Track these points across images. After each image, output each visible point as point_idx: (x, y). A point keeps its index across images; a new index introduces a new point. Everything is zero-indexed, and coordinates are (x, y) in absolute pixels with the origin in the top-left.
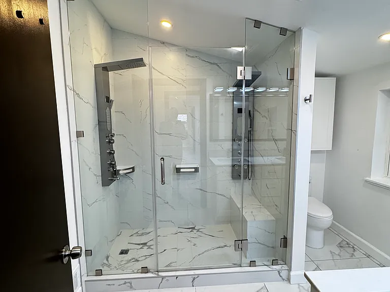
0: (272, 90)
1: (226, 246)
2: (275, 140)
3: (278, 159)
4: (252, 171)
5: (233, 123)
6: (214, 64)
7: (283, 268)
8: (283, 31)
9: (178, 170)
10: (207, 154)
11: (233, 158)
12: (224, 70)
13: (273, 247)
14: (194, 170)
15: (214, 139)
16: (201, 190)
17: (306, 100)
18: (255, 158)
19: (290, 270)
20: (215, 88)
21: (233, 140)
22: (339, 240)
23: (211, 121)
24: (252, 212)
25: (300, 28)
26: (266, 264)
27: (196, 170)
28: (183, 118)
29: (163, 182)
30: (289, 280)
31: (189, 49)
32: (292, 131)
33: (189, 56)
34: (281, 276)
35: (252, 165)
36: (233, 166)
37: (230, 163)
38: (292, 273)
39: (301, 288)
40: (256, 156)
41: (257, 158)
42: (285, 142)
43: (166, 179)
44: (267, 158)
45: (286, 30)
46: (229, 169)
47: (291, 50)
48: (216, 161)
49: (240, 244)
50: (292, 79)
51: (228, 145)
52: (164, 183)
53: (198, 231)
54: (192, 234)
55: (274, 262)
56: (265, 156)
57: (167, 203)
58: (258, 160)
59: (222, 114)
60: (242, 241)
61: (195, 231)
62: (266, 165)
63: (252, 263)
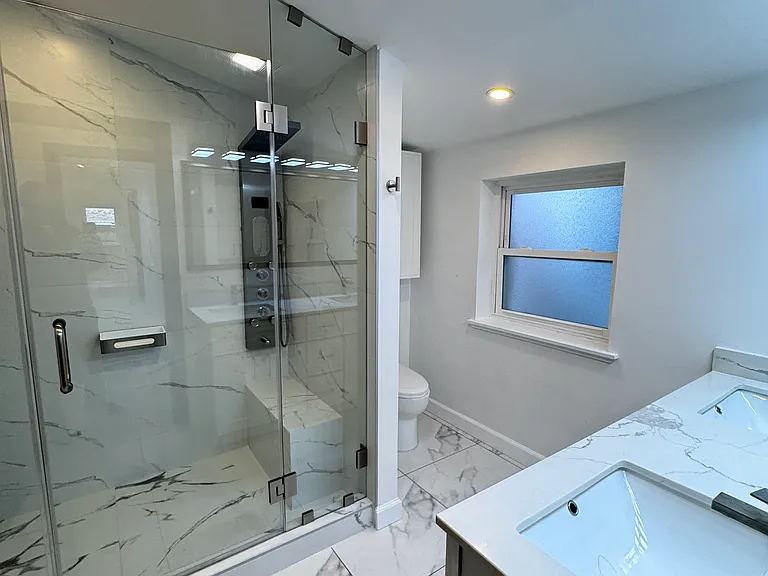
0: (317, 165)
1: (243, 497)
2: (334, 263)
3: (333, 299)
4: (288, 329)
5: (242, 229)
6: (190, 89)
7: (364, 506)
8: (346, 45)
9: (105, 347)
10: (183, 301)
11: (249, 304)
12: (216, 109)
13: (340, 471)
14: (152, 341)
15: (197, 265)
16: (173, 385)
17: (389, 187)
18: (292, 300)
19: (374, 505)
20: (192, 148)
21: (246, 266)
22: (437, 427)
23: (188, 225)
24: (296, 412)
25: (376, 46)
26: (331, 508)
27: (160, 340)
28: (101, 216)
29: (66, 386)
30: (373, 524)
31: (118, 39)
32: (367, 245)
33: (118, 57)
34: (359, 522)
35: (287, 317)
36: (248, 322)
37: (241, 317)
38: (379, 510)
39: (395, 530)
40: (295, 297)
41: (297, 300)
42: (355, 266)
43: (75, 376)
44: (318, 298)
45: (351, 44)
46: (240, 330)
47: (359, 88)
48: (206, 314)
49: (281, 486)
50: (363, 144)
51: (234, 278)
52: (70, 389)
53: (173, 480)
54: (158, 494)
55: (347, 500)
56: (315, 296)
57: (79, 434)
58: (300, 305)
59: (210, 211)
60: (283, 478)
61: (164, 484)
62: (319, 313)
63: (307, 517)
